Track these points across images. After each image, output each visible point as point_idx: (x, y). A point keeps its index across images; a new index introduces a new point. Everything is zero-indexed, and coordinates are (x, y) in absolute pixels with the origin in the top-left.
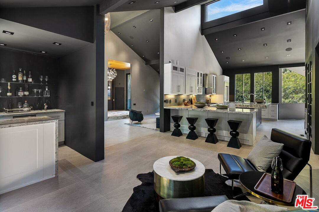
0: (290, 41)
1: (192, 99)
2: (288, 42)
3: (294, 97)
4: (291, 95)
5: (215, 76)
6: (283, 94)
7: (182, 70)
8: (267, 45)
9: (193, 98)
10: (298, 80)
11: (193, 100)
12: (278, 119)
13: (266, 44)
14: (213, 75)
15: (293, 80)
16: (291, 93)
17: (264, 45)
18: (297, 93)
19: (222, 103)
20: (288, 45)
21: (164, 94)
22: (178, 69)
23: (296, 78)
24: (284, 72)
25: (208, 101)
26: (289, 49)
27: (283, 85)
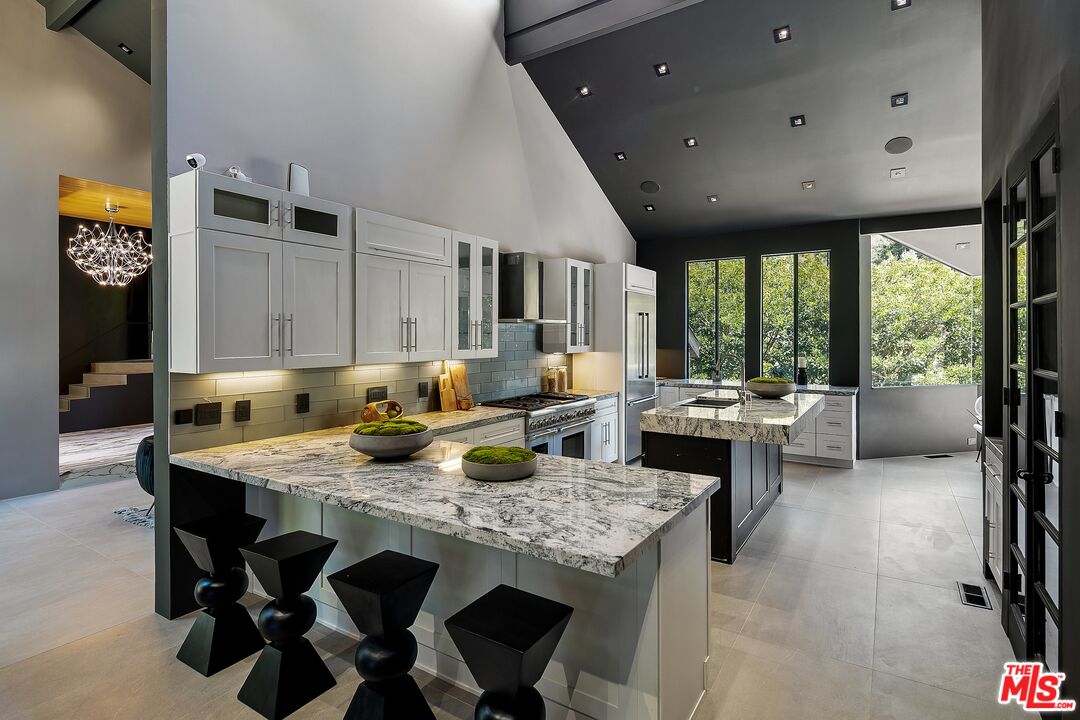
0: (906, 103)
1: (436, 386)
2: (894, 105)
3: (909, 350)
4: (902, 343)
5: (582, 266)
6: (876, 337)
7: (315, 221)
8: (803, 123)
9: (442, 377)
10: (926, 288)
11: (441, 390)
12: (858, 458)
13: (802, 117)
14: (571, 262)
15: (908, 286)
16: (903, 336)
17: (793, 119)
18: (922, 336)
19: (616, 391)
20: (897, 123)
21: (170, 371)
22: (273, 214)
23: (919, 278)
24: (878, 263)
25: (551, 382)
26: (899, 145)
27: (874, 304)
